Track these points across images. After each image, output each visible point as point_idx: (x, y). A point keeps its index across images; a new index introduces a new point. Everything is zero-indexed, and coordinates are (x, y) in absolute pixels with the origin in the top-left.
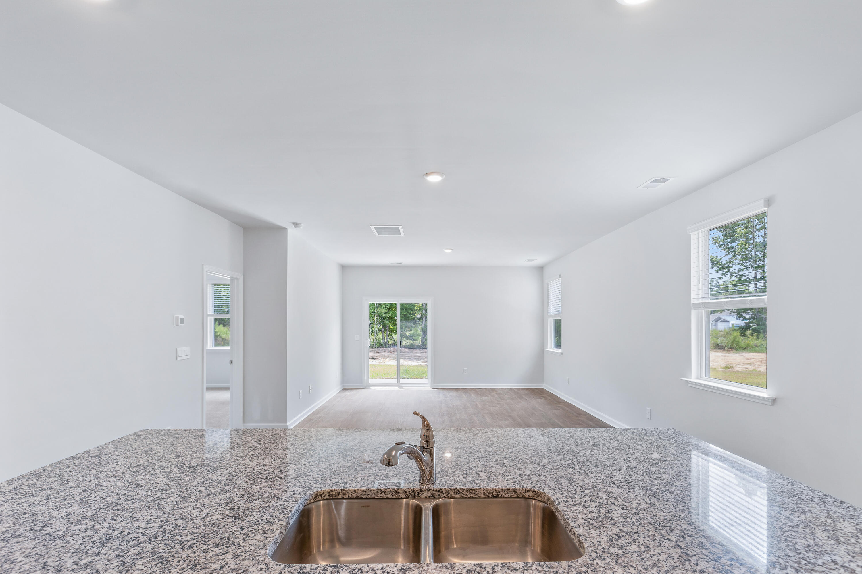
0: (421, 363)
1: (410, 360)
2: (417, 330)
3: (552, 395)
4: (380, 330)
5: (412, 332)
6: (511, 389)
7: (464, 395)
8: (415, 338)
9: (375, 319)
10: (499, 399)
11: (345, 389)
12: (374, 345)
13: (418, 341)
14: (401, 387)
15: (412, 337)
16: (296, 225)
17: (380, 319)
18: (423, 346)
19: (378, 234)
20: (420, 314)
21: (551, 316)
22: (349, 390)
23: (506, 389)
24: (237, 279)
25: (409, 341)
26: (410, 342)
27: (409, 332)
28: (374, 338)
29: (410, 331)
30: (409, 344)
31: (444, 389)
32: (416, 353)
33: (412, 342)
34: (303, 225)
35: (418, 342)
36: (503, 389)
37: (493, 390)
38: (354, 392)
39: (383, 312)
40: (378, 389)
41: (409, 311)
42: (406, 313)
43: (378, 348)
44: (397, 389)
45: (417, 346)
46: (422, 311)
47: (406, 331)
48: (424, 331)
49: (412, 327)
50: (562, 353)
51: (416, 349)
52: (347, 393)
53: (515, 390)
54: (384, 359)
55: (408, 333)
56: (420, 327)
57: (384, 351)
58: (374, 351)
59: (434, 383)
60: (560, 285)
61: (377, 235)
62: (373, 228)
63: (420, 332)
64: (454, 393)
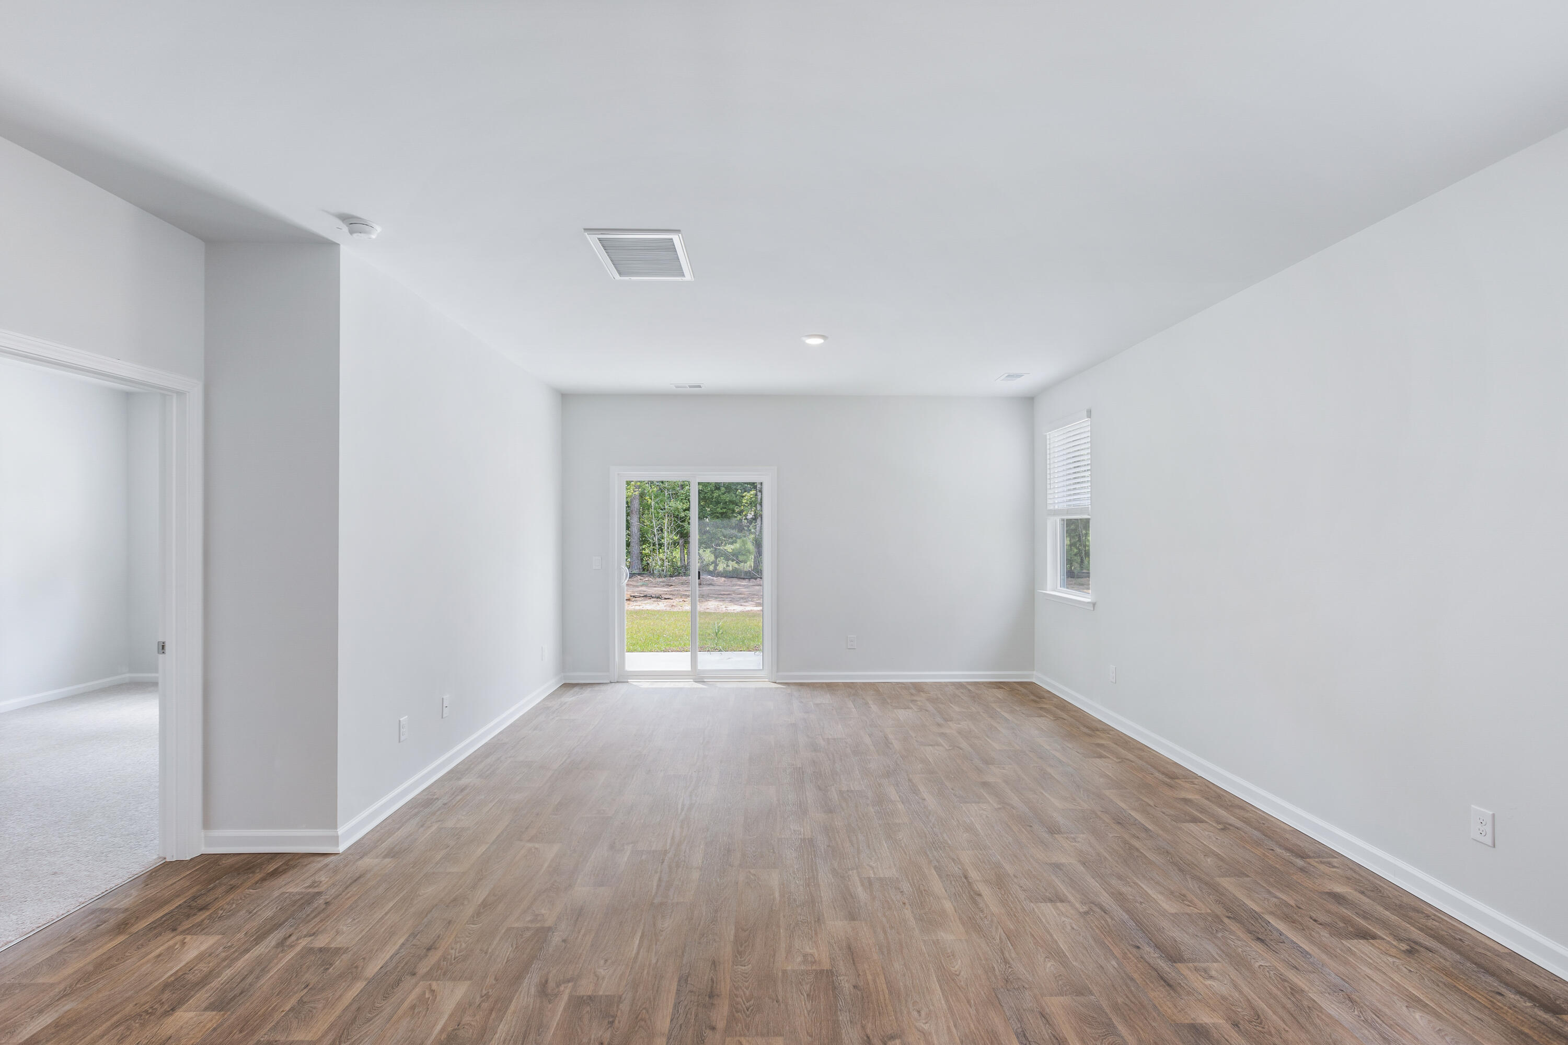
0: (750, 607)
1: (732, 601)
2: (744, 543)
3: (1064, 706)
4: (675, 543)
5: (737, 545)
6: (960, 685)
7: (850, 704)
8: (741, 558)
9: (666, 521)
10: (939, 720)
11: (568, 686)
12: (663, 571)
13: (748, 563)
14: (700, 680)
15: (735, 556)
16: (353, 223)
17: (674, 520)
18: (755, 574)
19: (620, 274)
20: (753, 513)
21: (1055, 513)
22: (576, 689)
23: (946, 684)
24: (180, 394)
25: (730, 563)
26: (732, 565)
27: (732, 547)
28: (664, 558)
29: (732, 543)
30: (730, 568)
31: (801, 684)
32: (742, 586)
33: (736, 566)
34: (379, 229)
35: (748, 565)
36: (940, 686)
37: (918, 688)
38: (587, 693)
39: (680, 507)
40: (645, 684)
41: (731, 506)
42: (725, 510)
43: (671, 576)
44: (689, 684)
45: (746, 573)
46: (755, 506)
47: (725, 545)
48: (758, 544)
49: (736, 537)
50: (1094, 604)
51: (744, 579)
52: (570, 698)
53: (970, 687)
54: (681, 600)
55: (729, 548)
56: (752, 536)
57: (682, 584)
58: (663, 582)
59: (777, 671)
60: (1089, 434)
61: (617, 277)
62: (593, 239)
63: (750, 546)
64: (825, 699)
